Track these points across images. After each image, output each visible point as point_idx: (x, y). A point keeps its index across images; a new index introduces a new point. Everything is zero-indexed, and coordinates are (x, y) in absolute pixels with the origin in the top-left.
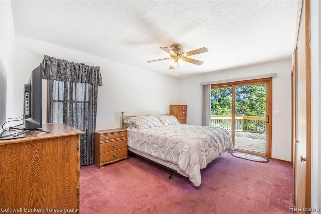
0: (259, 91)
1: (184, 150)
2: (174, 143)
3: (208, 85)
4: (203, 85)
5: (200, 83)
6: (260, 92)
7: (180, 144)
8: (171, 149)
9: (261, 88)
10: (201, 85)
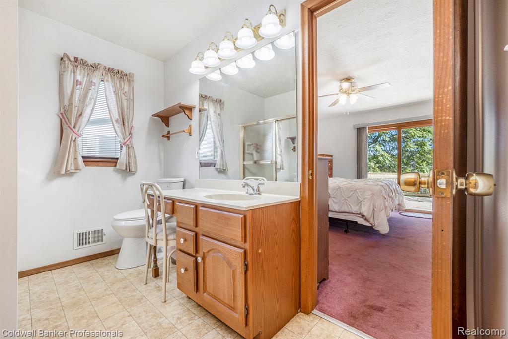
0: (419, 137)
1: (366, 196)
2: (352, 191)
3: (365, 128)
4: (357, 128)
5: (353, 125)
6: (419, 140)
7: (360, 191)
8: (348, 197)
9: (422, 134)
10: (354, 128)
